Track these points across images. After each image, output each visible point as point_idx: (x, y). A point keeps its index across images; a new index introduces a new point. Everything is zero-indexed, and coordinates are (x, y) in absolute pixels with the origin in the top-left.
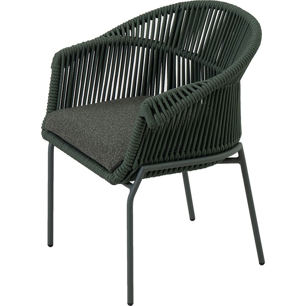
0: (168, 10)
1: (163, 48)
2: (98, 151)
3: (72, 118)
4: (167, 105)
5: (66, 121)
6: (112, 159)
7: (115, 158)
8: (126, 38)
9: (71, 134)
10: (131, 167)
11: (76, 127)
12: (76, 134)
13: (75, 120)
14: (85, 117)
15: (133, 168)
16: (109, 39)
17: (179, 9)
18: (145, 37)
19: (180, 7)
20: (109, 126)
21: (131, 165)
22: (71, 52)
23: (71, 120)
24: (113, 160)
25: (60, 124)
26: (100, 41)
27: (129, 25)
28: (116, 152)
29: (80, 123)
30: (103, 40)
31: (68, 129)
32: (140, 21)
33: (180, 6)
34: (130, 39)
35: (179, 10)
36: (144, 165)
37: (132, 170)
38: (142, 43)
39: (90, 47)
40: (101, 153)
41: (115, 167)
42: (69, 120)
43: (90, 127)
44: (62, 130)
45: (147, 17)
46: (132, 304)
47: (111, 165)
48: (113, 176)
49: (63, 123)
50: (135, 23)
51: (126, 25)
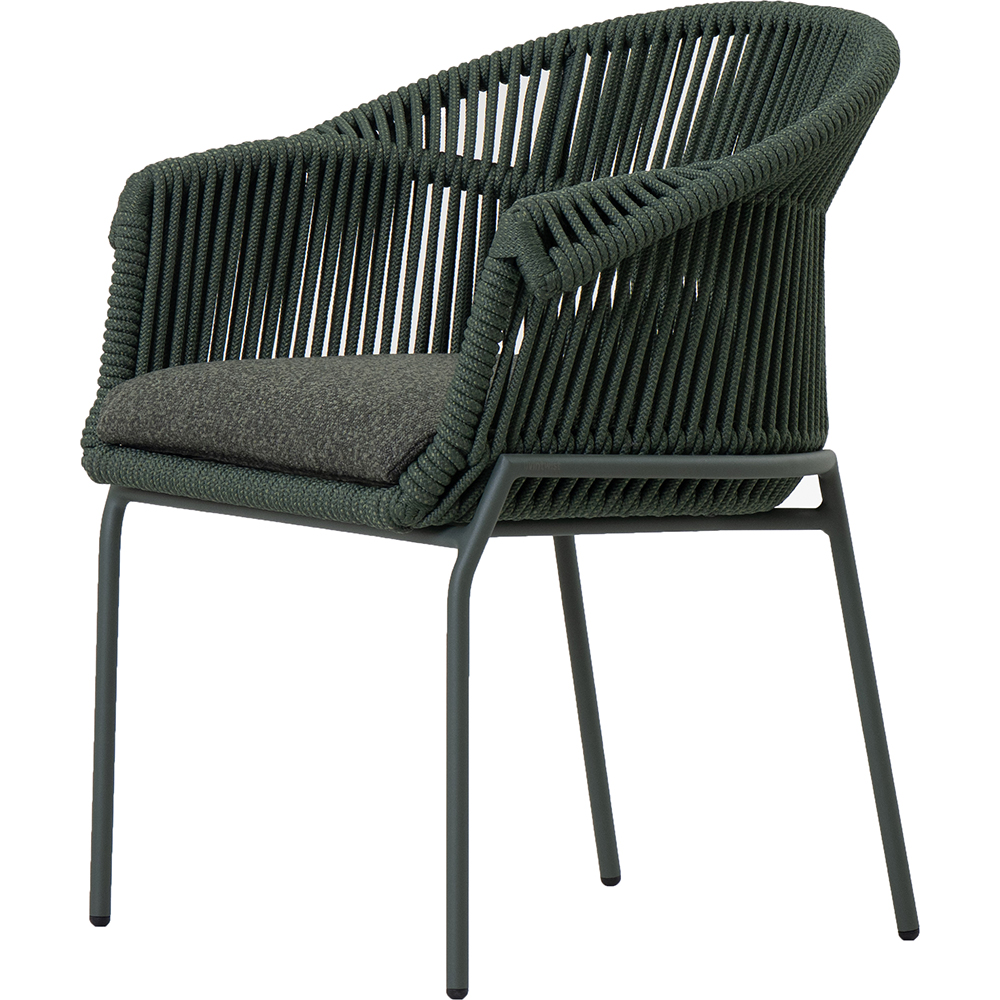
2: (330, 430)
4: (596, 220)
6: (392, 434)
7: (403, 430)
9: (214, 411)
10: (465, 455)
12: (235, 404)
15: (473, 458)
18: (460, 152)
21: (464, 445)
24: (395, 439)
25: (162, 399)
28: (404, 415)
33: (567, 42)
36: (509, 450)
37: (468, 467)
40: (344, 429)
41: (404, 457)
46: (463, 992)
47: (390, 454)
48: (398, 492)
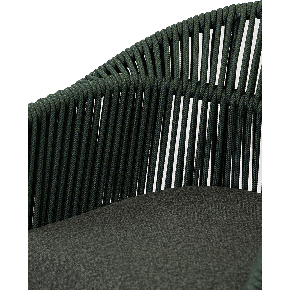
0: (211, 21)
1: (208, 94)
3: (59, 256)
5: (48, 262)
8: (138, 78)
11: (74, 278)
13: (67, 261)
14: (88, 252)
16: (109, 82)
17: (234, 17)
19: (235, 13)
20: (151, 274)
22: (39, 114)
23: (59, 260)
26: (93, 88)
27: (140, 52)
29: (83, 270)
30: (98, 86)
31: (55, 283)
32: (159, 44)
33: (235, 11)
34: (146, 80)
35: (233, 19)
38: (169, 87)
39: (75, 100)
42: (54, 260)
43: (110, 280)
44: (39, 283)
45: (172, 36)
49: (41, 267)
50: (149, 48)
51: (133, 53)
